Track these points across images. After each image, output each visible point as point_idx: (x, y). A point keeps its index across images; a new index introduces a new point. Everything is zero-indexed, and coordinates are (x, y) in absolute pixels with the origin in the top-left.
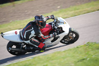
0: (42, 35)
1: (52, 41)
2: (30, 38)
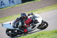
0: (25, 25)
1: (32, 28)
2: (19, 26)
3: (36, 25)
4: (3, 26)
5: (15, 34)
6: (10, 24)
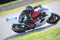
4: (7, 21)
5: (22, 30)
6: (16, 18)
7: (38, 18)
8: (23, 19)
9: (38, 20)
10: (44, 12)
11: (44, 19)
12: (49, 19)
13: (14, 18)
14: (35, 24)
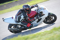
3: (41, 17)
4: (4, 21)
5: (18, 30)
6: (13, 18)
7: (35, 18)
8: (20, 18)
9: (35, 20)
10: (41, 11)
11: (41, 19)
12: (46, 18)
13: (11, 18)
14: (32, 24)
